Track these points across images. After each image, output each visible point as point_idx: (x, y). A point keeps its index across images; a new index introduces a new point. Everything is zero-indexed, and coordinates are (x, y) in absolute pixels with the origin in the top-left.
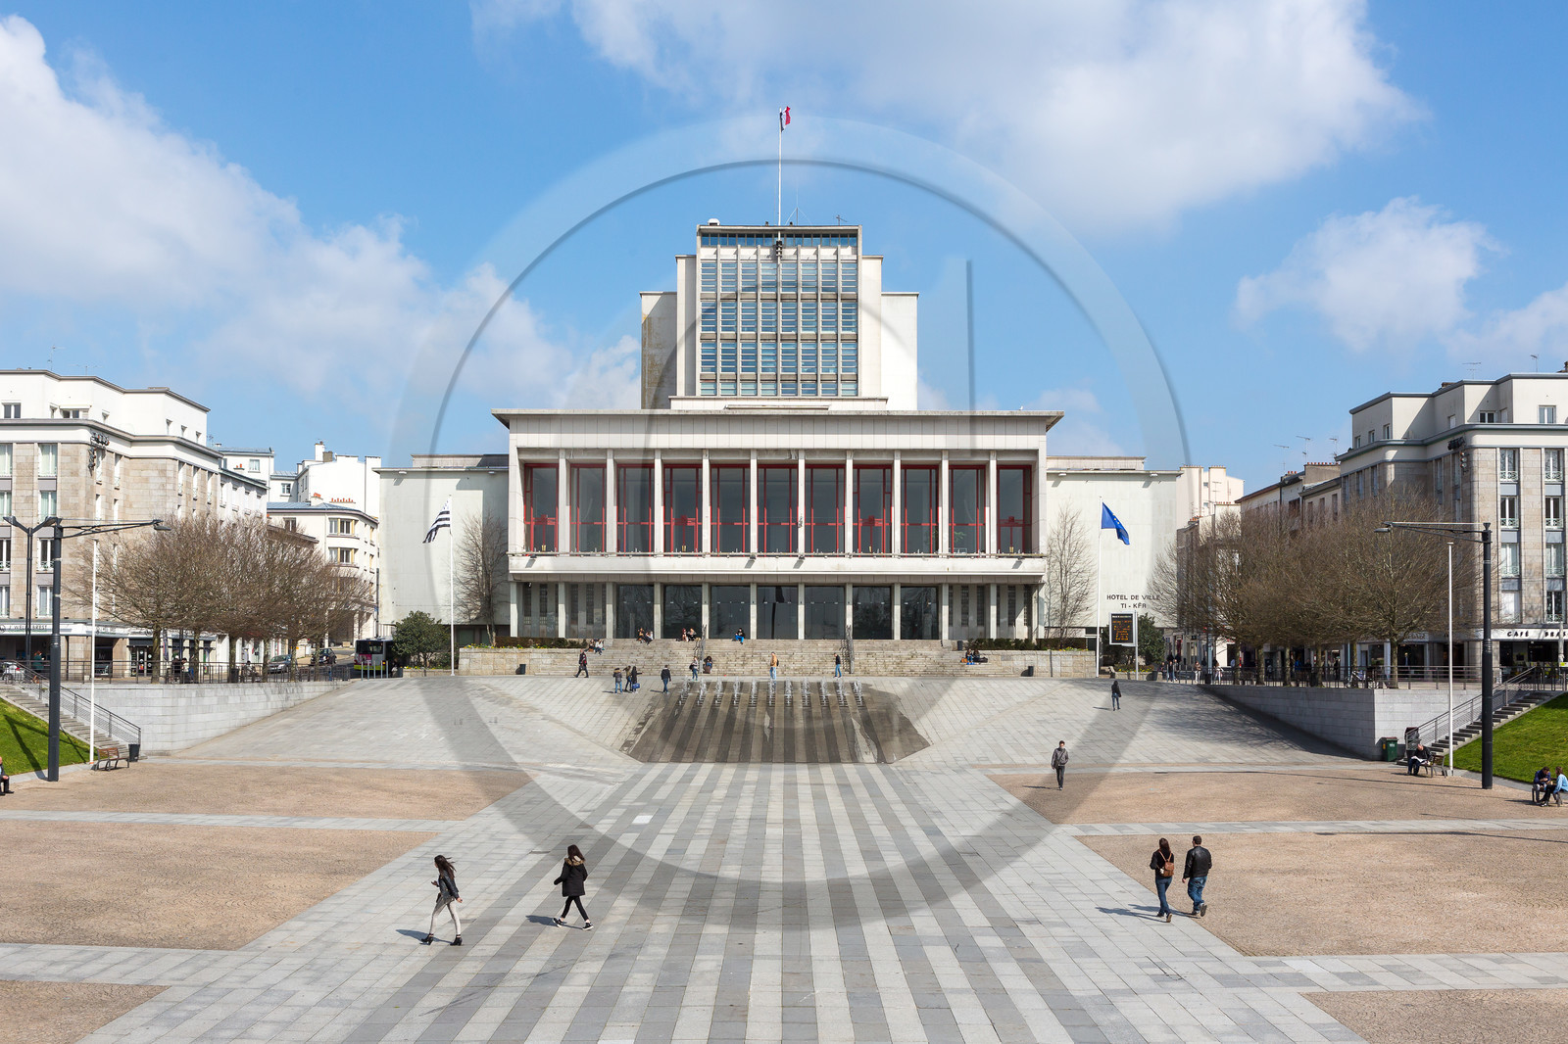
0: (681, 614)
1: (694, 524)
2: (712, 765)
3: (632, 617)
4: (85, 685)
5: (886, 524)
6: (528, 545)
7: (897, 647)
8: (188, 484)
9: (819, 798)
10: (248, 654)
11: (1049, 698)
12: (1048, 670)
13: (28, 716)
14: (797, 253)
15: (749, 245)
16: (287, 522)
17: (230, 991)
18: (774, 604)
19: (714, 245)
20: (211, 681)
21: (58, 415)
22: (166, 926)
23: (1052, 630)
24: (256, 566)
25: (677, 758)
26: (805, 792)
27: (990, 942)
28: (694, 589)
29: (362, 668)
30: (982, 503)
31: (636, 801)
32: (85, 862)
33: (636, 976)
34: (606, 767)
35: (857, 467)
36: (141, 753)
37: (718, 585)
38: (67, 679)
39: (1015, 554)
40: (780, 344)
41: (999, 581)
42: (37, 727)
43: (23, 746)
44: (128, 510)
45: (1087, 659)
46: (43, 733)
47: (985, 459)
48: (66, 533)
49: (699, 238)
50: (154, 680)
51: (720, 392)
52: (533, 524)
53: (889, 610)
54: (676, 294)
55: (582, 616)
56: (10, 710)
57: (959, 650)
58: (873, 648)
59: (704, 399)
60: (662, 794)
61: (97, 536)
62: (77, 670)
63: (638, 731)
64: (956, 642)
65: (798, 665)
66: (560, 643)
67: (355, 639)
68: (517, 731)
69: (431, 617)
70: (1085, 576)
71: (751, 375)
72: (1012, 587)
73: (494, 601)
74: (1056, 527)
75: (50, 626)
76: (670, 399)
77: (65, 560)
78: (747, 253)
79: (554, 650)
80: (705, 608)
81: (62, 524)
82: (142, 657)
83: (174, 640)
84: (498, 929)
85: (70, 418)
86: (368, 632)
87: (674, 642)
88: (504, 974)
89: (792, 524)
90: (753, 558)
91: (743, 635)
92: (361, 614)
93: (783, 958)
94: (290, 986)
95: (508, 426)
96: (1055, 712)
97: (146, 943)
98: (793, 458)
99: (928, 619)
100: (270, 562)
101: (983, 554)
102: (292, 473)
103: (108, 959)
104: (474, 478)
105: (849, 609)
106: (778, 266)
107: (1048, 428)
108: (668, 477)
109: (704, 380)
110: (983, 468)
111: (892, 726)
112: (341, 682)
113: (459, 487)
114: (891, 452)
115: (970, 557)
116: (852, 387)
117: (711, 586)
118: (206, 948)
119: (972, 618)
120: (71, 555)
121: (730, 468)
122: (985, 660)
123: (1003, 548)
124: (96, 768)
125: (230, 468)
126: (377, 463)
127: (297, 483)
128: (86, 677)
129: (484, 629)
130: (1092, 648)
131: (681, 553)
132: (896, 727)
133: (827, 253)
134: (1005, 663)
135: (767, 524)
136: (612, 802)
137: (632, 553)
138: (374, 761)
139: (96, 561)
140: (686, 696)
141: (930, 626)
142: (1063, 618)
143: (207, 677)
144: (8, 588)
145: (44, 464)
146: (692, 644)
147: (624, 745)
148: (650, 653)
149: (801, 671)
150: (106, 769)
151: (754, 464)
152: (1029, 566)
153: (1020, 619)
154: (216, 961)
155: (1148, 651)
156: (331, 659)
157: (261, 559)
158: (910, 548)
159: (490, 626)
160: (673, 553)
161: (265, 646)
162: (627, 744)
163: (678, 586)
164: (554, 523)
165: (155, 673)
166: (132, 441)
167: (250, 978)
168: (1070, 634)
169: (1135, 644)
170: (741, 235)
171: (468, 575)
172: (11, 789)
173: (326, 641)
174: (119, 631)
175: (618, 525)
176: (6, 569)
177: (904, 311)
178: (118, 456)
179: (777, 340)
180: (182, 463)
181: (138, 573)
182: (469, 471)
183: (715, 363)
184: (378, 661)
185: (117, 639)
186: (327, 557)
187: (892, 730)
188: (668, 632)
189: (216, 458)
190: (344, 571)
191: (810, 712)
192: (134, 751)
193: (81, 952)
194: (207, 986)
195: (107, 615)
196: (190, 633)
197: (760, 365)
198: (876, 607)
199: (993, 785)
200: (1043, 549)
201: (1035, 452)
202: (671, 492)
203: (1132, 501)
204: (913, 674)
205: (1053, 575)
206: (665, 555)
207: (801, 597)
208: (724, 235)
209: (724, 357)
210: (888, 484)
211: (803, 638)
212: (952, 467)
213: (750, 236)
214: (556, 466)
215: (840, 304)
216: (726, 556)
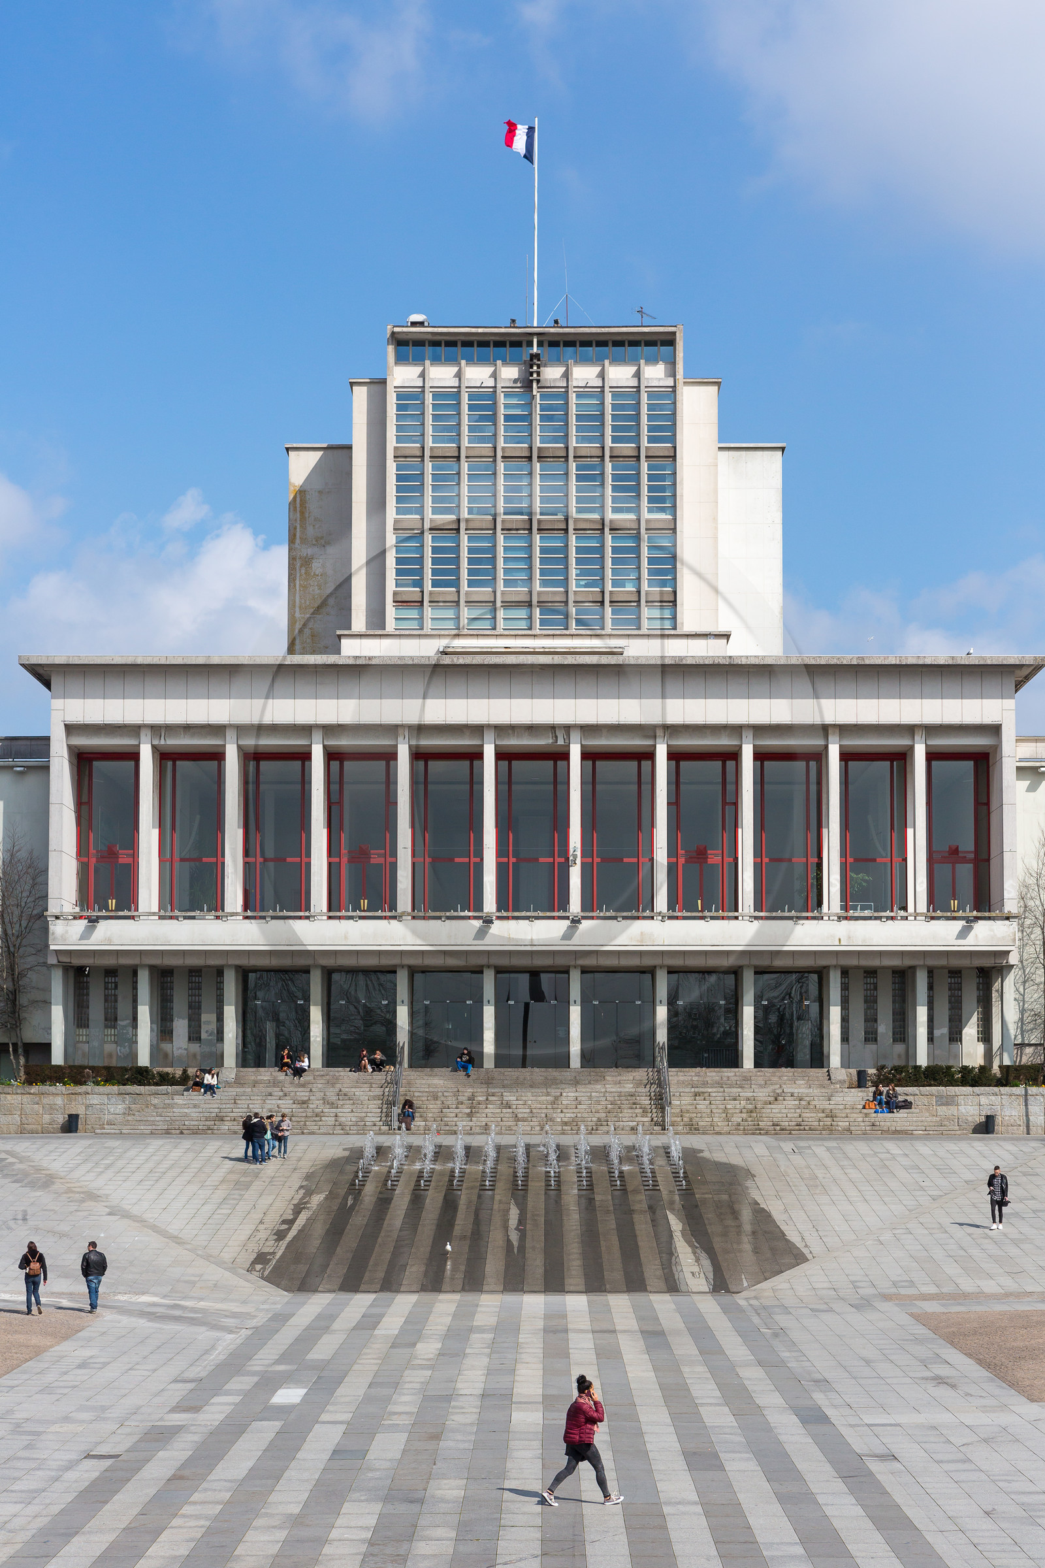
0: (359, 1023)
1: (382, 860)
2: (413, 1298)
3: (270, 1028)
5: (728, 860)
6: (84, 899)
11: (1025, 1174)
12: (1022, 1122)
14: (566, 375)
15: (483, 361)
18: (527, 1005)
19: (418, 360)
23: (1029, 1050)
25: (351, 1284)
28: (382, 977)
30: (900, 820)
31: (278, 1362)
34: (223, 1300)
35: (675, 756)
37: (425, 971)
39: (960, 913)
40: (537, 538)
41: (931, 962)
47: (903, 742)
49: (391, 349)
51: (427, 624)
52: (93, 861)
53: (734, 1013)
54: (350, 448)
55: (180, 1027)
57: (859, 1086)
58: (705, 1084)
59: (400, 636)
60: (323, 1350)
63: (280, 1235)
64: (854, 1072)
65: (569, 1115)
66: (141, 1076)
68: (62, 1235)
71: (484, 592)
72: (955, 973)
73: (23, 1000)
74: (1033, 864)
76: (340, 637)
78: (477, 375)
79: (128, 1090)
80: (403, 1013)
87: (345, 1075)
89: (559, 860)
90: (488, 921)
91: (471, 1061)
95: (47, 684)
96: (1033, 1198)
98: (561, 742)
99: (804, 1031)
101: (902, 913)
105: (662, 1012)
106: (533, 397)
107: (1018, 686)
108: (335, 778)
109: (400, 602)
110: (902, 758)
111: (739, 1226)
114: (737, 730)
115: (880, 918)
116: (667, 613)
117: (413, 971)
119: (884, 1028)
121: (447, 760)
122: (907, 1105)
123: (938, 905)
131: (358, 913)
132: (747, 1227)
133: (620, 375)
134: (942, 1110)
135: (513, 860)
136: (234, 1364)
137: (271, 913)
140: (367, 1172)
141: (808, 1043)
146: (379, 1077)
147: (254, 1263)
148: (303, 1094)
149: (572, 1125)
151: (489, 752)
152: (987, 936)
153: (970, 1031)
158: (770, 902)
159: (15, 1045)
160: (343, 913)
162: (262, 1259)
163: (352, 971)
164: (130, 860)
170: (467, 344)
175: (246, 864)
177: (764, 475)
179: (530, 529)
183: (420, 572)
187: (739, 1233)
188: (336, 1056)
191: (591, 1200)
197: (501, 574)
199: (921, 1330)
200: (1011, 904)
201: (995, 730)
202: (340, 803)
204: (778, 1130)
205: (1030, 950)
206: (330, 918)
207: (575, 991)
208: (436, 344)
209: (435, 561)
210: (730, 787)
211: (579, 1065)
212: (846, 757)
213: (483, 344)
214: (134, 756)
215: (644, 465)
216: (439, 918)
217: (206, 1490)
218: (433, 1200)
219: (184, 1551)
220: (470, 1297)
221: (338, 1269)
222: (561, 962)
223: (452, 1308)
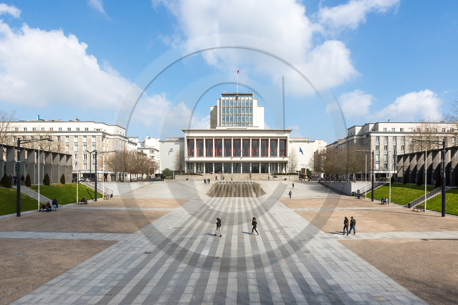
0: (218, 169)
1: (221, 151)
2: (224, 198)
3: (209, 169)
4: (102, 183)
5: (258, 151)
6: (188, 155)
7: (260, 175)
8: (122, 144)
9: (245, 204)
10: (134, 177)
12: (289, 179)
13: (91, 189)
14: (241, 98)
16: (141, 151)
17: (131, 241)
18: (236, 167)
19: (224, 97)
20: (127, 182)
21: (96, 130)
22: (118, 229)
23: (290, 171)
24: (135, 159)
25: (218, 196)
26: (242, 203)
27: (278, 231)
28: (221, 164)
29: (156, 179)
30: (276, 147)
31: (210, 205)
32: (102, 217)
33: (210, 238)
34: (204, 198)
35: (252, 140)
36: (113, 196)
37: (225, 163)
38: (98, 182)
39: (283, 157)
41: (280, 162)
42: (93, 191)
43: (90, 195)
44: (110, 149)
45: (297, 177)
46: (94, 192)
47: (277, 138)
48: (98, 153)
49: (222, 95)
50: (115, 182)
51: (226, 125)
52: (189, 151)
53: (259, 168)
54: (217, 106)
55: (199, 169)
56: (87, 188)
58: (255, 175)
59: (223, 127)
60: (214, 203)
61: (104, 154)
62: (100, 180)
63: (210, 191)
65: (241, 178)
66: (195, 174)
67: (155, 174)
68: (186, 191)
69: (170, 169)
70: (296, 161)
71: (232, 122)
72: (282, 163)
73: (182, 166)
74: (291, 152)
75: (95, 171)
76: (216, 127)
77: (98, 158)
78: (231, 98)
79: (193, 176)
80: (223, 167)
81: (97, 152)
82: (113, 177)
83: (119, 174)
84: (183, 229)
85: (98, 131)
86: (157, 172)
87: (217, 174)
88: (184, 238)
89: (240, 151)
90: (232, 158)
91: (230, 173)
92: (156, 169)
93: (238, 234)
94: (143, 240)
95: (184, 132)
97: (114, 233)
98: (240, 138)
99: (266, 169)
100: (138, 159)
101: (277, 157)
102: (142, 141)
103: (107, 236)
104: (178, 142)
105: (251, 167)
106: (237, 101)
107: (289, 132)
108: (216, 142)
109: (223, 123)
110: (277, 140)
111: (259, 190)
112: (152, 182)
113: (175, 144)
114: (259, 137)
115: (274, 157)
116: (252, 124)
117: (224, 163)
118: (126, 233)
119: (275, 169)
120: (99, 157)
121: (228, 140)
122: (277, 177)
123: (280, 156)
124: (104, 199)
125: (130, 140)
126: (159, 139)
127: (143, 143)
128: (102, 181)
129: (180, 171)
130: (298, 175)
132: (260, 190)
133: (246, 98)
134: (281, 178)
135: (235, 151)
136: (205, 205)
137: (209, 157)
138: (159, 197)
139: (104, 159)
140: (219, 184)
141: (266, 171)
142: (292, 169)
143: (126, 181)
144: (86, 164)
145: (93, 140)
146: (220, 174)
148: (212, 176)
149: (241, 179)
150: (106, 199)
152: (286, 159)
153: (284, 169)
154: (128, 236)
155: (308, 175)
156: (150, 178)
157: (136, 158)
158: (263, 156)
160: (217, 157)
161: (137, 176)
162: (208, 194)
163: (218, 163)
164: (193, 151)
165: (115, 180)
166: (111, 135)
167: (135, 239)
168: (293, 172)
169: (306, 174)
171: (177, 161)
172: (87, 203)
173: (149, 174)
174: (108, 172)
175: (206, 151)
176: (86, 160)
177: (262, 109)
178: (108, 138)
179: (237, 115)
180: (120, 139)
181: (112, 161)
182: (177, 141)
184: (159, 178)
185: (108, 174)
186: (149, 158)
188: (216, 172)
189: (127, 138)
190: (152, 160)
191: (243, 187)
192: (112, 195)
193: (102, 234)
194: (126, 241)
195: (106, 169)
196: (122, 172)
197: (234, 120)
198: (256, 167)
200: (288, 156)
201: (287, 137)
202: (216, 145)
203: (303, 146)
204: (263, 180)
205: (290, 161)
206: (215, 157)
207: (242, 165)
208: (226, 95)
209: (226, 119)
210: (258, 143)
211: (242, 173)
212: (271, 140)
213: (232, 95)
214: (194, 140)
215: (249, 108)
216: (227, 157)
217: (202, 218)
218: (226, 187)
219: (200, 224)
220: (230, 198)
221: (216, 195)
222: (240, 162)
223: (228, 199)
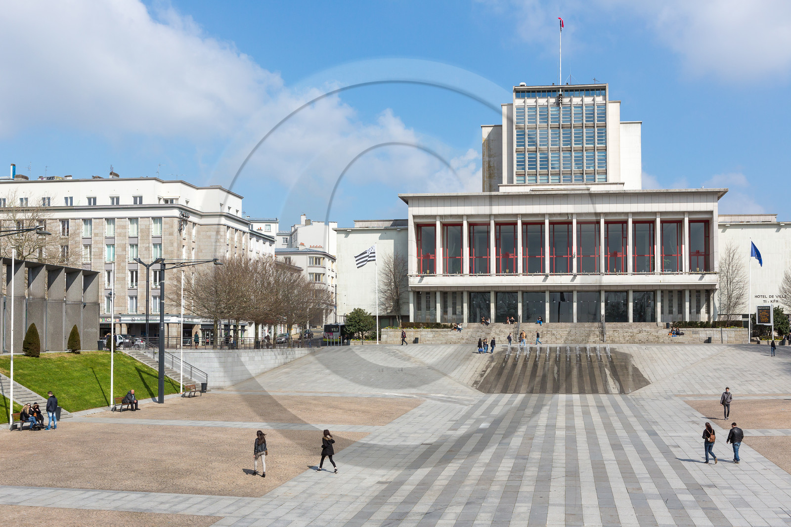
0: (506, 309)
1: (513, 257)
2: (524, 395)
3: (478, 310)
4: (178, 351)
5: (624, 255)
6: (419, 271)
7: (631, 327)
8: (232, 239)
9: (586, 414)
11: (721, 356)
12: (720, 339)
13: (147, 367)
14: (571, 101)
15: (543, 97)
16: (286, 259)
17: (257, 520)
18: (559, 303)
19: (523, 97)
20: (245, 348)
21: (162, 202)
22: (222, 483)
23: (722, 316)
24: (269, 283)
25: (505, 391)
26: (578, 410)
27: (686, 498)
28: (513, 294)
29: (328, 340)
30: (680, 242)
31: (481, 415)
32: (179, 448)
33: (482, 515)
34: (464, 396)
35: (607, 223)
36: (208, 388)
37: (527, 292)
38: (168, 347)
39: (700, 272)
40: (562, 153)
41: (690, 288)
42: (152, 373)
43: (145, 383)
44: (200, 254)
45: (743, 333)
46: (155, 377)
47: (681, 217)
48: (167, 266)
49: (514, 94)
50: (215, 347)
51: (527, 182)
52: (422, 258)
53: (626, 305)
54: (502, 126)
55: (450, 310)
56: (138, 364)
57: (667, 328)
58: (617, 327)
59: (518, 185)
60: (496, 411)
61: (183, 268)
62: (173, 342)
63: (482, 375)
64: (665, 323)
65: (573, 338)
66: (438, 326)
67: (324, 324)
68: (414, 375)
69: (366, 311)
70: (741, 284)
71: (544, 171)
72: (698, 291)
73: (401, 302)
74: (724, 256)
75: (159, 318)
76: (499, 186)
77: (166, 282)
78: (542, 101)
79: (434, 329)
80: (520, 305)
81: (165, 262)
82: (208, 335)
83: (225, 325)
84: (404, 487)
85: (169, 203)
86: (331, 321)
87: (502, 325)
88: (408, 513)
89: (569, 256)
90: (547, 276)
91: (542, 320)
92: (327, 310)
93: (566, 505)
94: (289, 517)
95: (407, 203)
96: (724, 364)
97: (211, 493)
98: (570, 218)
99: (649, 311)
100: (277, 281)
101: (681, 272)
102: (288, 232)
103: (191, 501)
104: (389, 233)
105: (603, 305)
106: (560, 108)
107: (719, 198)
108: (498, 231)
109: (518, 175)
110: (680, 222)
112: (316, 348)
113: (381, 238)
114: (627, 214)
115: (673, 274)
116: (604, 177)
117: (523, 292)
118: (243, 496)
119: (675, 309)
120: (170, 279)
121: (533, 225)
122: (683, 334)
124: (184, 396)
125: (255, 229)
126: (334, 225)
127: (291, 237)
128: (178, 346)
129: (388, 320)
130: (746, 326)
131: (506, 274)
132: (631, 373)
133: (588, 100)
134: (694, 336)
135: (555, 256)
136: (468, 416)
137: (478, 274)
138: (335, 393)
139: (183, 282)
140: (509, 356)
141: (650, 314)
142: (729, 309)
143: (243, 345)
144: (136, 298)
145: (155, 229)
146: (513, 326)
147: (474, 384)
148: (488, 330)
149: (575, 341)
150: (189, 397)
152: (708, 279)
153: (703, 310)
154: (249, 503)
155: (779, 328)
156: (310, 335)
157: (272, 279)
158: (637, 269)
159: (398, 316)
160: (501, 274)
161: (275, 330)
162: (476, 383)
163: (504, 292)
164: (434, 258)
165: (215, 343)
166: (202, 216)
167: (268, 513)
168: (733, 318)
169: (772, 324)
170: (539, 92)
171: (386, 288)
172: (139, 407)
173: (308, 326)
174: (196, 321)
175: (470, 258)
176: (135, 287)
177: (635, 131)
178: (194, 224)
179: (559, 151)
180: (228, 227)
181: (205, 289)
182: (386, 229)
183: (524, 165)
184: (336, 336)
185: (194, 325)
186: (308, 278)
187: (628, 375)
188: (499, 319)
189: (247, 224)
190: (317, 286)
191: (581, 364)
192: (204, 387)
193: (176, 497)
194: (244, 517)
195: (189, 312)
196: (233, 321)
197: (550, 165)
198: (618, 303)
199: (687, 406)
200: (717, 270)
201: (711, 212)
202: (500, 239)
203: (764, 238)
204: (641, 342)
205: (723, 284)
206: (497, 275)
207: (575, 298)
208: (528, 92)
209: (529, 161)
210: (625, 232)
211: (576, 322)
212: (662, 222)
213: (544, 92)
215: (596, 129)
216: (531, 275)
217: (459, 455)
218: (530, 364)
219: (453, 473)
220: (542, 395)
221: (500, 386)
222: (570, 289)
223: (536, 398)
